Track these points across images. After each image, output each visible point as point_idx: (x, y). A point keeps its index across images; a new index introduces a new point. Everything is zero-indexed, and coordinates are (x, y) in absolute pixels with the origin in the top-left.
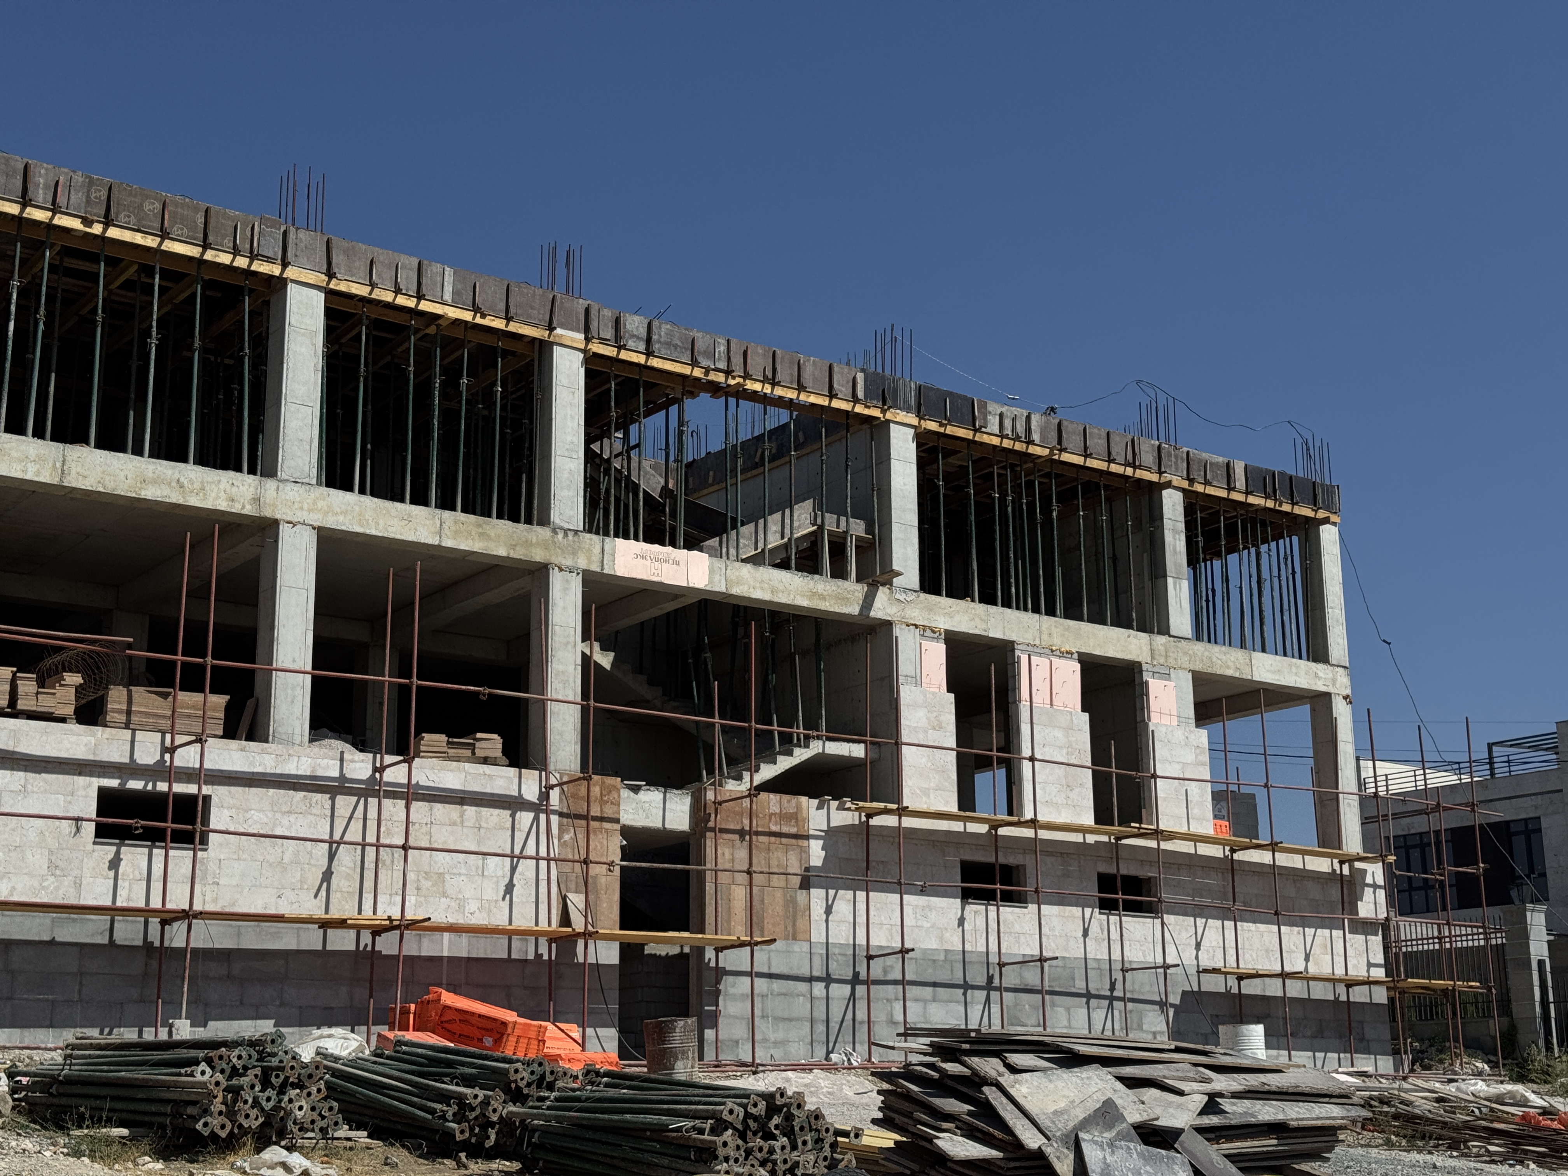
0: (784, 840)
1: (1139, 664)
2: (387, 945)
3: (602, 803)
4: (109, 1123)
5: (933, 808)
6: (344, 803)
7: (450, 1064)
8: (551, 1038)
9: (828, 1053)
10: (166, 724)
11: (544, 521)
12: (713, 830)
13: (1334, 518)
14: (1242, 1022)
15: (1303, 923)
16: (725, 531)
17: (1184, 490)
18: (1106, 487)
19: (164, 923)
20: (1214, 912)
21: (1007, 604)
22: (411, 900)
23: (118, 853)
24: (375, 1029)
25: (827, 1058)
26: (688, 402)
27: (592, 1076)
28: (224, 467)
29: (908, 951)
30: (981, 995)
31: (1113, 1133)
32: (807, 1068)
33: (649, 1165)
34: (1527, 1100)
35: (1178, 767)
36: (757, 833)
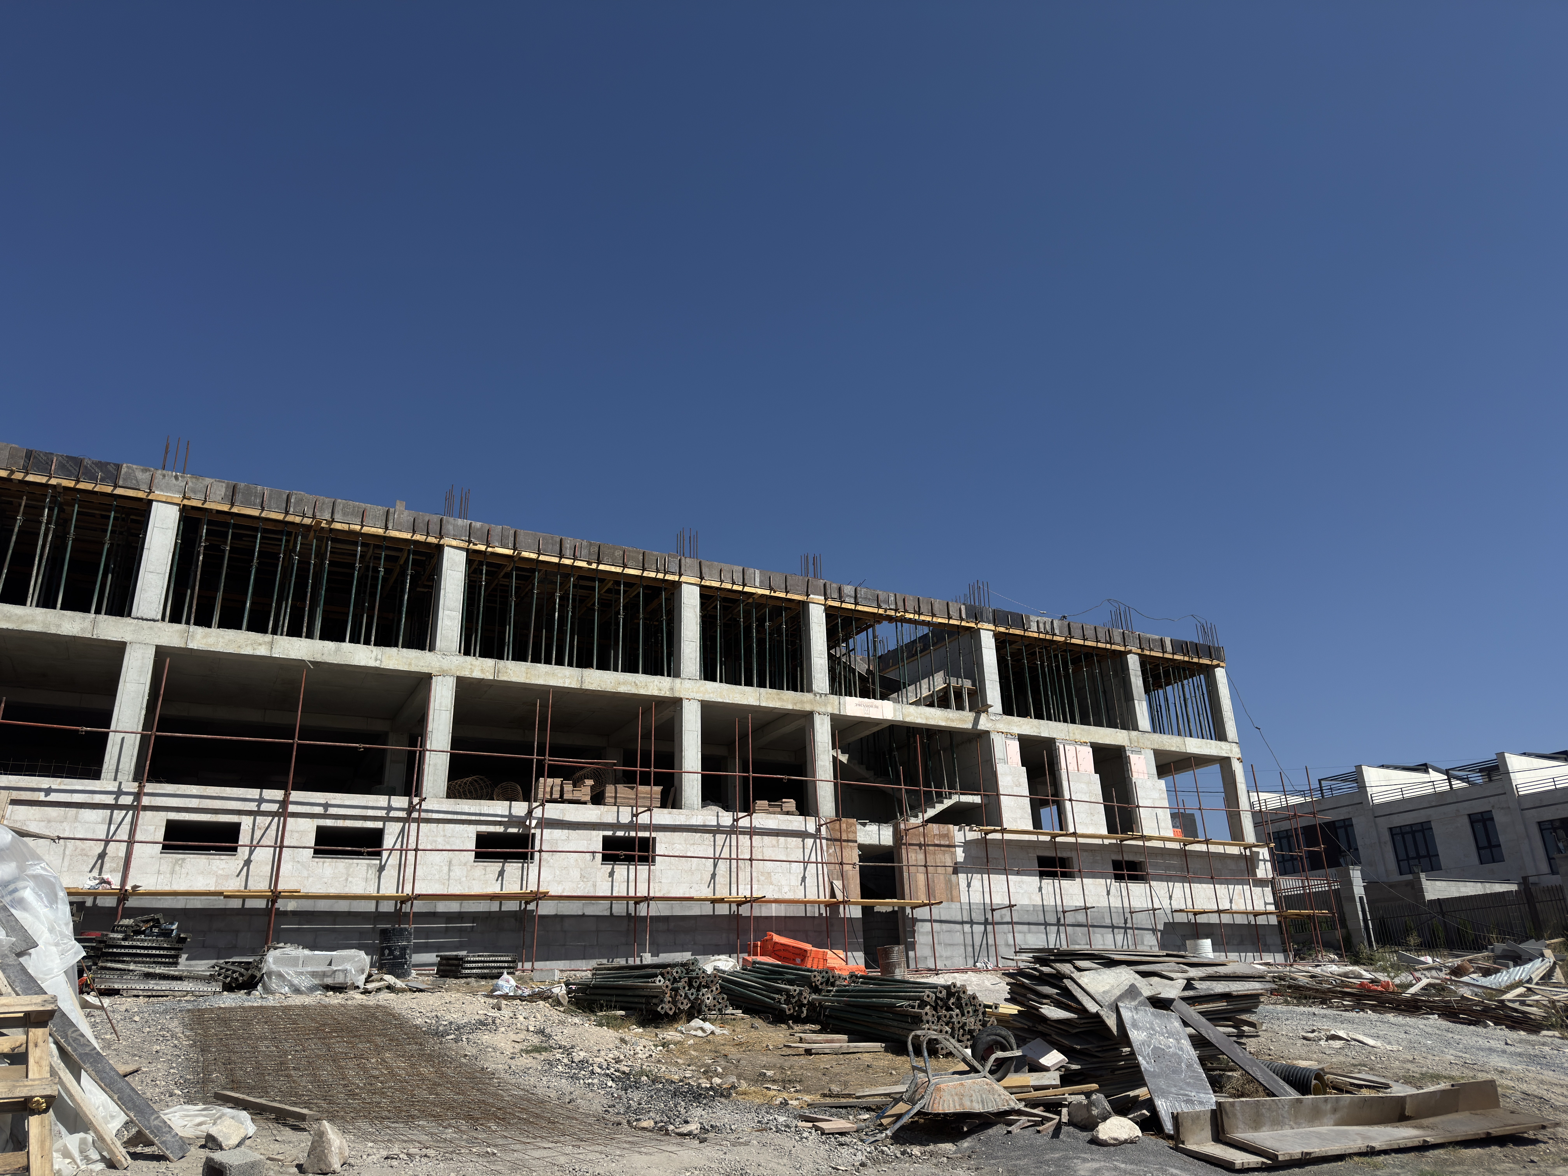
0: (942, 848)
1: (1124, 747)
2: (745, 911)
3: (848, 832)
4: (615, 1008)
5: (1020, 829)
6: (720, 838)
7: (781, 973)
8: (831, 958)
9: (975, 963)
10: (633, 802)
11: (810, 690)
12: (905, 844)
13: (1222, 664)
14: (1198, 938)
15: (1227, 882)
16: (900, 689)
17: (1139, 654)
18: (1097, 655)
19: (636, 903)
20: (1177, 878)
21: (1049, 719)
22: (755, 887)
23: (613, 868)
24: (741, 955)
25: (975, 965)
26: (877, 626)
27: (854, 978)
28: (656, 674)
29: (1013, 906)
30: (1055, 928)
31: (1136, 1002)
32: (964, 971)
33: (887, 1026)
34: (1361, 975)
35: (1150, 801)
36: (928, 845)
